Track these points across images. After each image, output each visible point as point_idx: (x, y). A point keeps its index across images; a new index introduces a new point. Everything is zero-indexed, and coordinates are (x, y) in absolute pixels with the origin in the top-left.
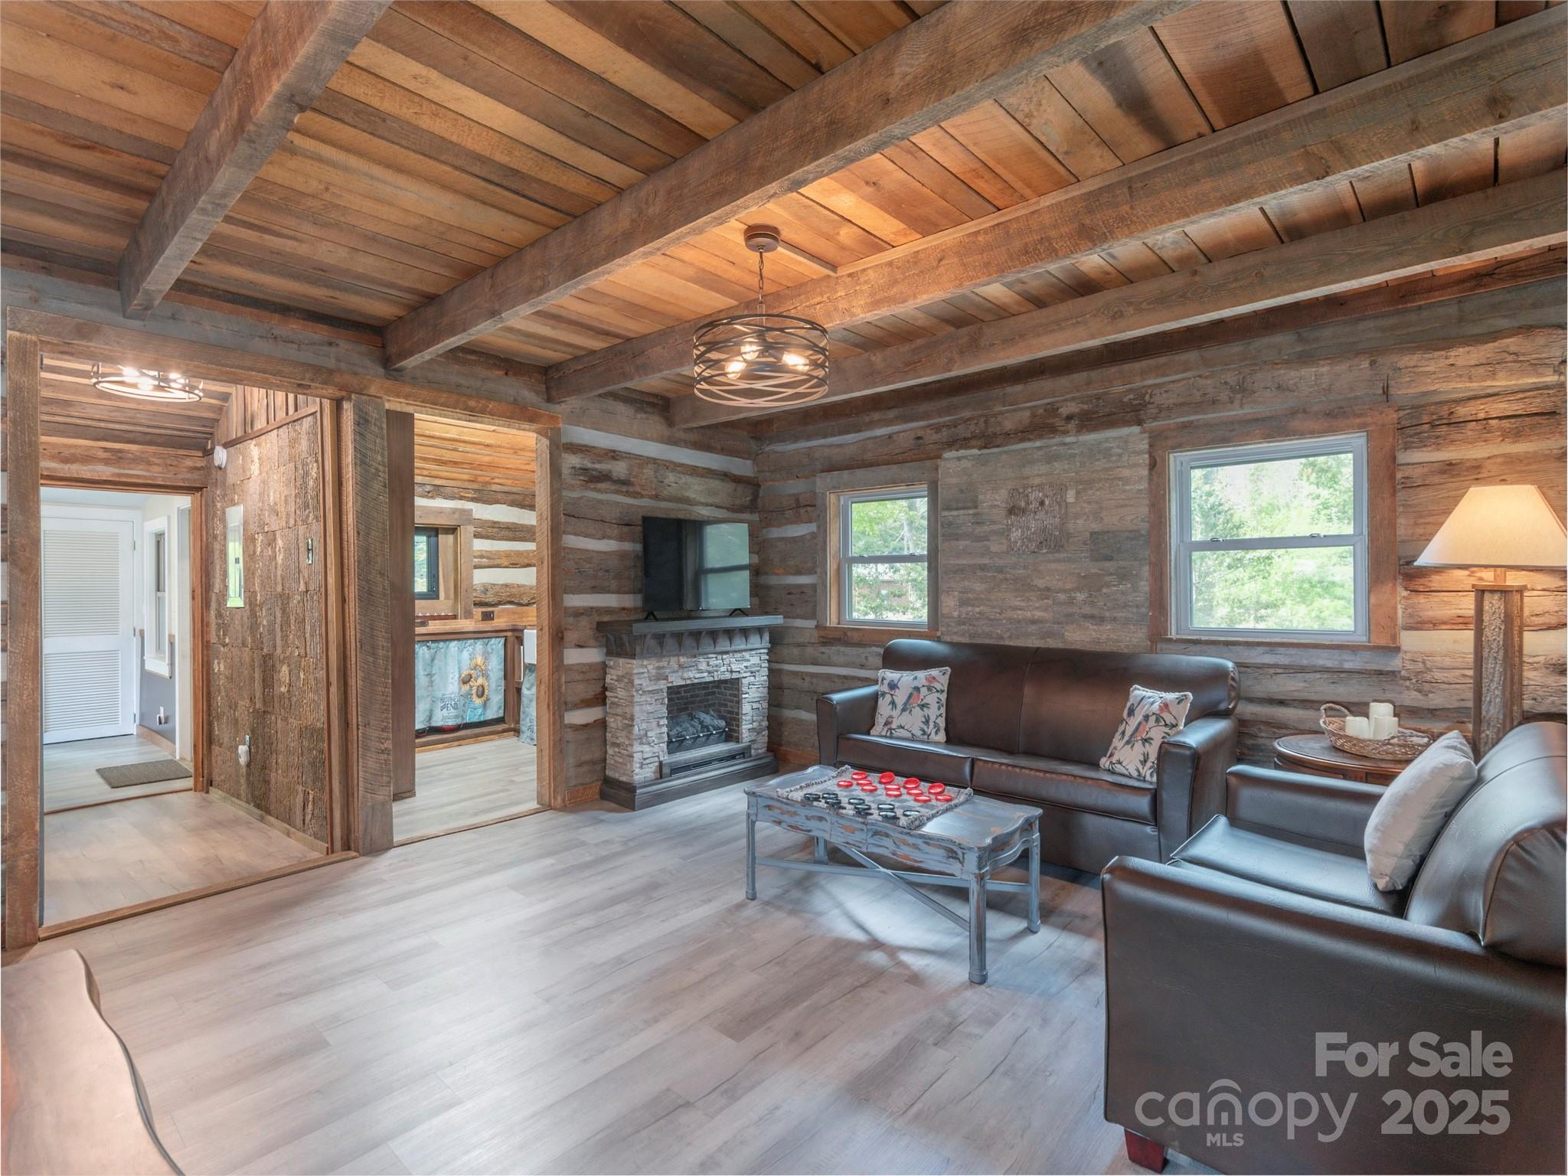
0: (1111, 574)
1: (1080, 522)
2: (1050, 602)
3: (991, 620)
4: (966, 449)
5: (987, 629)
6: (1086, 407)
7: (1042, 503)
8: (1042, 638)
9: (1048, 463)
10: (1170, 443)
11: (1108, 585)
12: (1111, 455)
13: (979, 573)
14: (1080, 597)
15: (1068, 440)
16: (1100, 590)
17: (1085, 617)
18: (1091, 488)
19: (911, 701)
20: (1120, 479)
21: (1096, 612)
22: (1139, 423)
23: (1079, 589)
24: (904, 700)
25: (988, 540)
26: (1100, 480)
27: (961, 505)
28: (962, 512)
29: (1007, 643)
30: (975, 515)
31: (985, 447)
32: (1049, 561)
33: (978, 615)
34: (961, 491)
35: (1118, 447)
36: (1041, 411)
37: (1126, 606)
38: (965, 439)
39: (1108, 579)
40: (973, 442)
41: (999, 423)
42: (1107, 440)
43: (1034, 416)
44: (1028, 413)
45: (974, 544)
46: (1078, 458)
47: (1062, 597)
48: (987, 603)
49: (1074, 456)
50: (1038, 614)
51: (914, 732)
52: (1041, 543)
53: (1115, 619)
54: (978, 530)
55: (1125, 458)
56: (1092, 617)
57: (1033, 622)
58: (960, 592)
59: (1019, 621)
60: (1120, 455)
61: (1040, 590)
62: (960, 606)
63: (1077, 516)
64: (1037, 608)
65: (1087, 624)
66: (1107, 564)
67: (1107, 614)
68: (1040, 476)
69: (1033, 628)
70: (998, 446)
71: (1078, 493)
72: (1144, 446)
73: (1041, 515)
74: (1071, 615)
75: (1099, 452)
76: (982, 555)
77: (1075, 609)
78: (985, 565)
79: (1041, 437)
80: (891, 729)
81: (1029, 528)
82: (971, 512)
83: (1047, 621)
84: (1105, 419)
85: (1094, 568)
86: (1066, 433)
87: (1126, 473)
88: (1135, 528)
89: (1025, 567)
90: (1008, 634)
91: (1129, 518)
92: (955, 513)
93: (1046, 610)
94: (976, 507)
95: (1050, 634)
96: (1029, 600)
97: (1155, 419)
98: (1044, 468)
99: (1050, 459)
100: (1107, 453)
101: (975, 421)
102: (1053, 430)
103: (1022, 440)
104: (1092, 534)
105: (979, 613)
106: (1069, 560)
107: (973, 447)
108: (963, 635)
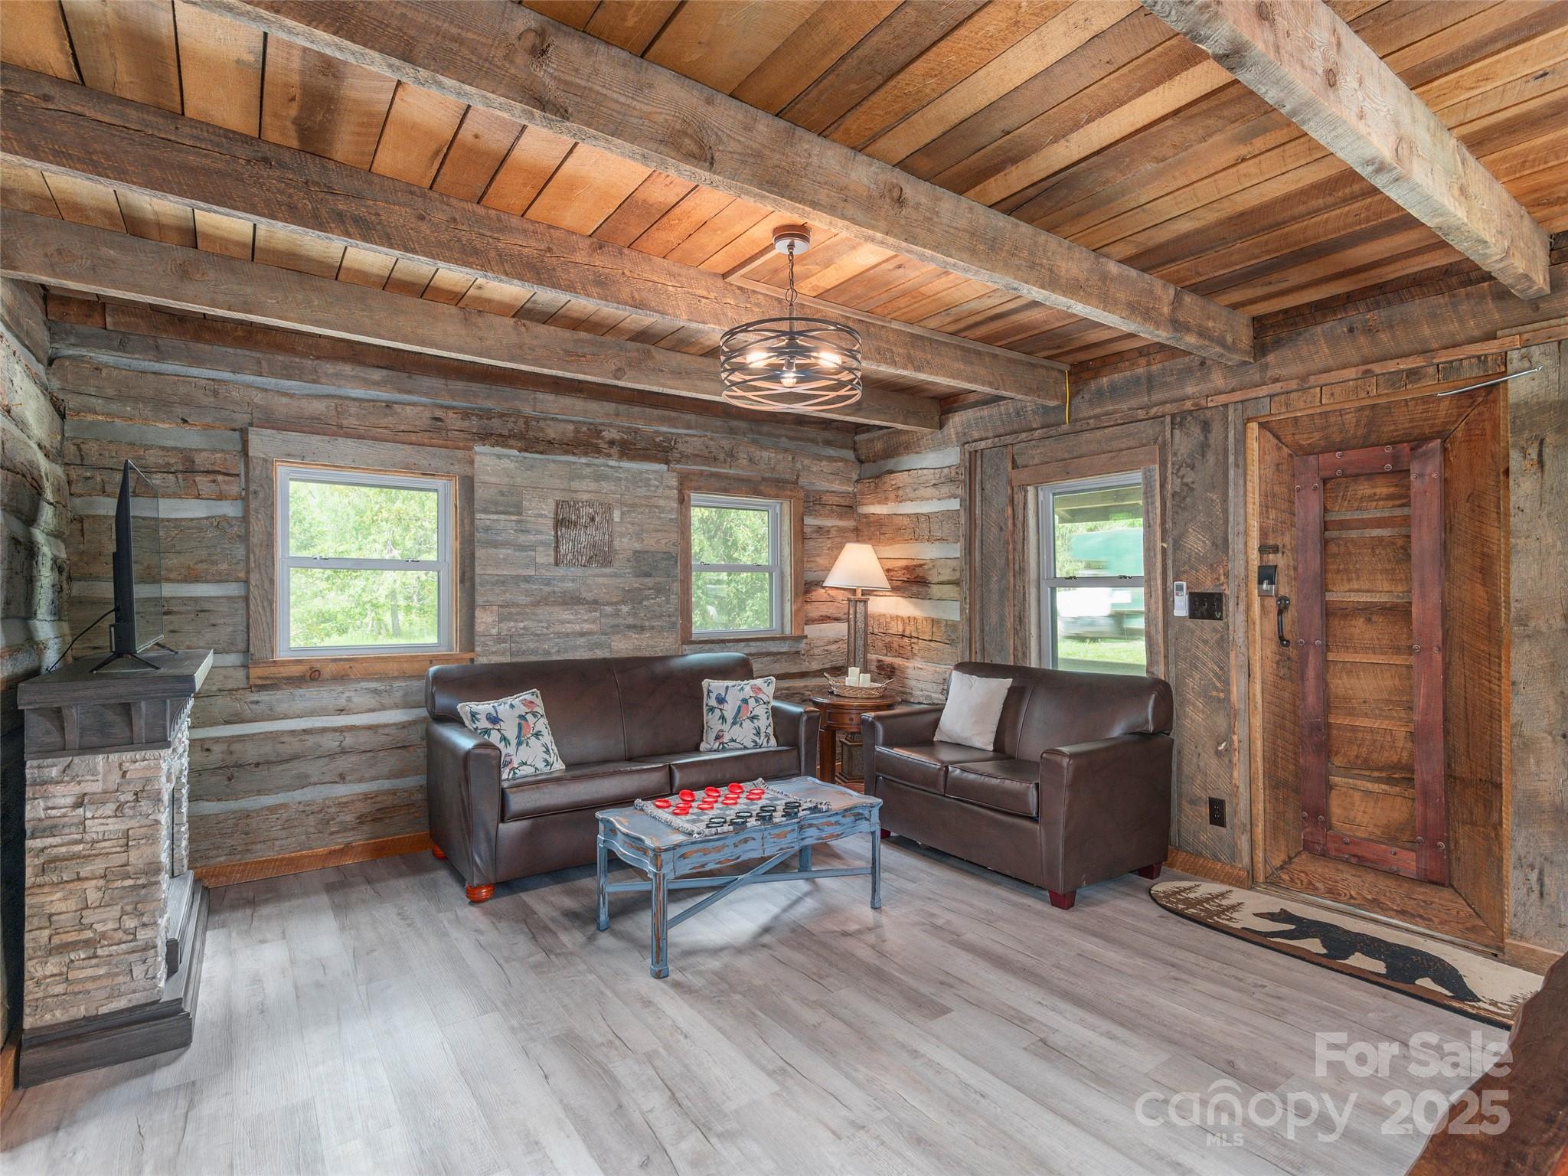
0: (650, 589)
1: (625, 540)
2: (598, 614)
3: (538, 635)
4: (502, 447)
5: (532, 645)
6: (625, 437)
7: (593, 519)
8: (591, 650)
9: (596, 481)
10: (694, 484)
11: (647, 598)
12: (650, 485)
13: (523, 585)
14: (625, 609)
15: (612, 463)
16: (640, 603)
17: (629, 627)
18: (634, 511)
19: (523, 731)
20: (656, 507)
21: (638, 622)
22: (667, 462)
23: (623, 602)
24: (516, 733)
25: (534, 550)
26: (642, 505)
27: (502, 509)
28: (502, 517)
29: (555, 658)
30: (519, 522)
31: (526, 451)
32: (597, 576)
33: (522, 631)
34: (502, 494)
35: (655, 479)
36: (584, 429)
37: (661, 616)
38: (501, 435)
39: (647, 592)
40: (512, 442)
41: (542, 430)
42: (647, 471)
43: (577, 431)
44: (571, 427)
45: (517, 554)
46: (623, 483)
47: (608, 609)
48: (533, 617)
49: (620, 479)
50: (587, 627)
51: (537, 766)
52: (591, 557)
53: (653, 628)
54: (523, 539)
55: (660, 490)
56: (635, 627)
57: (582, 634)
58: (501, 606)
59: (567, 635)
60: (657, 487)
61: (588, 603)
62: (499, 622)
63: (622, 535)
64: (586, 621)
65: (630, 634)
66: (647, 580)
67: (647, 624)
68: (589, 492)
69: (581, 641)
70: (542, 453)
71: (623, 514)
72: (674, 483)
73: (591, 531)
74: (617, 626)
75: (641, 481)
76: (527, 566)
77: (620, 621)
78: (530, 576)
79: (586, 454)
80: (513, 769)
81: (579, 543)
82: (513, 518)
83: (595, 633)
84: (641, 452)
85: (636, 583)
86: (609, 456)
87: (662, 503)
88: (667, 550)
89: (573, 581)
90: (556, 648)
91: (663, 542)
92: (495, 517)
93: (594, 622)
94: (520, 514)
95: (598, 645)
96: (577, 613)
97: (678, 462)
98: (593, 486)
99: (599, 478)
100: (647, 483)
101: (513, 419)
102: (598, 451)
103: (566, 453)
104: (635, 552)
105: (524, 628)
106: (615, 575)
107: (511, 447)
108: (503, 654)
